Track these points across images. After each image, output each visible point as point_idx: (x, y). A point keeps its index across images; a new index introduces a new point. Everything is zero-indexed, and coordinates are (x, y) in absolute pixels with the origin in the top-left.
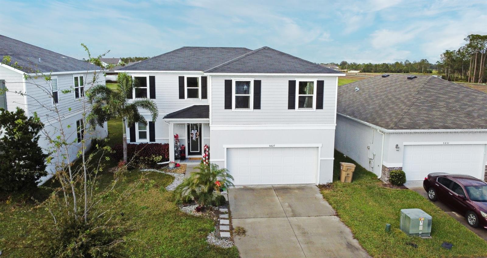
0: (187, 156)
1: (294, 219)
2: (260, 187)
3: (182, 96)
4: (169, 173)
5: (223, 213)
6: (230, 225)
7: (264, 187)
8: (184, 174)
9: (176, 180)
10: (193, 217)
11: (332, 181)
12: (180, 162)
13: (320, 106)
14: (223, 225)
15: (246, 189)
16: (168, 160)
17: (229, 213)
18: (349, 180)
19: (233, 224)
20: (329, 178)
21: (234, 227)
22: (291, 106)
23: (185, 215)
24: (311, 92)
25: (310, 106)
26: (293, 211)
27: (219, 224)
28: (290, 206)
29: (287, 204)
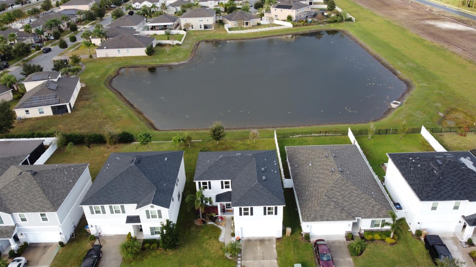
0: (226, 209)
1: (262, 261)
2: (254, 239)
3: (222, 188)
4: (219, 226)
5: (239, 257)
6: (241, 264)
7: (256, 239)
8: (225, 226)
9: (222, 232)
10: (230, 260)
11: (281, 236)
12: (223, 214)
13: (276, 214)
14: (239, 264)
15: (249, 241)
16: (218, 214)
17: (241, 257)
18: (289, 235)
19: (242, 264)
20: (280, 235)
21: (242, 265)
22: (265, 214)
23: (227, 258)
24: (273, 210)
25: (272, 213)
26: (263, 256)
27: (238, 264)
28: (263, 253)
29: (261, 251)
